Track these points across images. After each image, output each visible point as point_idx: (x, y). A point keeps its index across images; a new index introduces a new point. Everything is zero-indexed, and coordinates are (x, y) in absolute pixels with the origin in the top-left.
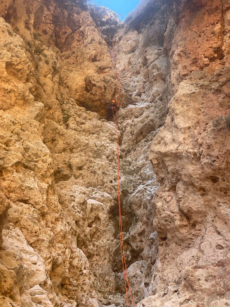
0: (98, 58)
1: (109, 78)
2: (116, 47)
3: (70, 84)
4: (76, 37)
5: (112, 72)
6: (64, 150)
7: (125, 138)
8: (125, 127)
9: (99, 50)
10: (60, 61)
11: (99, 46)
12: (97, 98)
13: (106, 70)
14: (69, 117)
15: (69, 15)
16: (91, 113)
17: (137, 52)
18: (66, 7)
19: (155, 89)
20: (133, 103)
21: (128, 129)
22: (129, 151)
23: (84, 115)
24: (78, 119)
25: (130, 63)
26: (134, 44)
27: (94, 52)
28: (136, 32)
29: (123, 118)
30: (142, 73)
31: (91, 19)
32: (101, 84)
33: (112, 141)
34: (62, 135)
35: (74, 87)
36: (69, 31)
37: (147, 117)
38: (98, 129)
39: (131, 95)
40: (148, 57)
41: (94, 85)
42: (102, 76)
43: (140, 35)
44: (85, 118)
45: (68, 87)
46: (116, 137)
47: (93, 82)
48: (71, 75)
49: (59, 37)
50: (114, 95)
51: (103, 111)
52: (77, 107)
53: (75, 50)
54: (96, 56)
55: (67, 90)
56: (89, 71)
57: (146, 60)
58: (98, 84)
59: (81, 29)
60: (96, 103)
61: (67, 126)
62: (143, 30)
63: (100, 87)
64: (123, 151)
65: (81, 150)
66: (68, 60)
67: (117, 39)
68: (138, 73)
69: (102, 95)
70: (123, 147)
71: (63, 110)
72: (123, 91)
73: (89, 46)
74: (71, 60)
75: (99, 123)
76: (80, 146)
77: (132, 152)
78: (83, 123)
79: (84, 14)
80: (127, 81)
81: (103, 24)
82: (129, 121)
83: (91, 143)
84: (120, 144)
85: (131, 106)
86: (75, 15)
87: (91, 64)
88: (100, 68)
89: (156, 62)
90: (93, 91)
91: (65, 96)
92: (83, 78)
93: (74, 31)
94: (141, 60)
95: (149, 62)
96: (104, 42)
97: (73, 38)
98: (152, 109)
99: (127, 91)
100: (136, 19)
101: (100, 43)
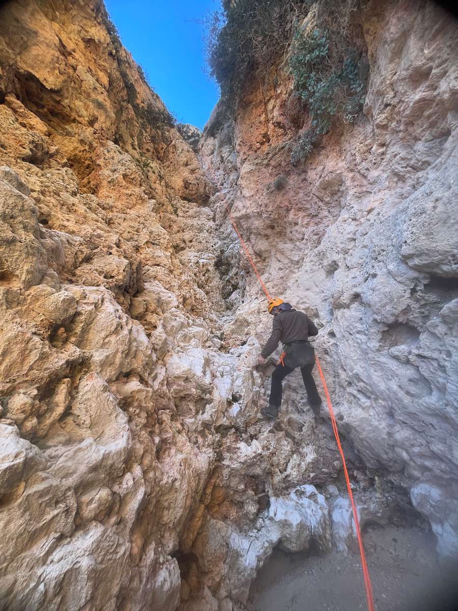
0: (189, 164)
1: (199, 176)
2: (200, 153)
3: (173, 186)
4: (171, 149)
5: (201, 172)
6: (178, 231)
7: (217, 216)
8: (216, 209)
9: (189, 157)
10: (163, 170)
11: (187, 153)
12: (194, 192)
13: (196, 171)
14: (177, 209)
15: (162, 133)
16: (192, 204)
17: (215, 153)
18: (158, 128)
19: (231, 177)
20: (218, 191)
21: (218, 210)
22: (221, 225)
23: (187, 205)
24: (183, 209)
25: (212, 163)
26: (212, 148)
27: (185, 159)
28: (212, 138)
29: (214, 203)
30: (221, 169)
31: (178, 134)
32: (195, 182)
33: (209, 220)
34: (175, 221)
35: (177, 187)
36: (165, 146)
37: (229, 199)
38: (198, 214)
39: (216, 186)
40: (223, 155)
41: (190, 183)
42: (194, 175)
43: (216, 139)
44: (188, 208)
45: (172, 188)
46: (211, 217)
47: (189, 181)
48: (173, 178)
49: (159, 152)
50: (205, 188)
51: (200, 201)
52: (182, 201)
53: (171, 160)
54: (187, 162)
55: (172, 191)
56: (185, 174)
57: (222, 157)
58: (192, 182)
59: (173, 143)
60: (194, 197)
61: (177, 215)
62: (217, 135)
63: (194, 184)
64: (217, 225)
65: (190, 230)
66: (169, 168)
67: (200, 146)
68: (219, 169)
69: (197, 190)
70: (217, 222)
71: (172, 205)
72: (211, 184)
73: (181, 155)
74: (171, 168)
75: (198, 209)
76: (188, 227)
77: (223, 225)
78: (187, 212)
79: (173, 130)
80: (212, 177)
81: (189, 137)
82: (218, 204)
83: (195, 224)
84: (214, 220)
85: (217, 194)
86: (167, 133)
87: (185, 168)
88: (192, 170)
89: (229, 158)
90: (190, 188)
91: (172, 195)
92: (182, 179)
93: (168, 146)
94: (219, 159)
95: (225, 159)
96: (191, 150)
97: (169, 151)
98: (231, 192)
99: (213, 184)
100: (210, 127)
101: (188, 151)
